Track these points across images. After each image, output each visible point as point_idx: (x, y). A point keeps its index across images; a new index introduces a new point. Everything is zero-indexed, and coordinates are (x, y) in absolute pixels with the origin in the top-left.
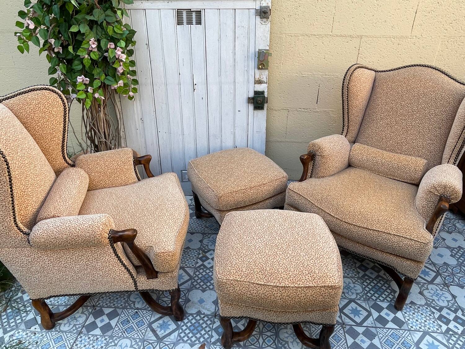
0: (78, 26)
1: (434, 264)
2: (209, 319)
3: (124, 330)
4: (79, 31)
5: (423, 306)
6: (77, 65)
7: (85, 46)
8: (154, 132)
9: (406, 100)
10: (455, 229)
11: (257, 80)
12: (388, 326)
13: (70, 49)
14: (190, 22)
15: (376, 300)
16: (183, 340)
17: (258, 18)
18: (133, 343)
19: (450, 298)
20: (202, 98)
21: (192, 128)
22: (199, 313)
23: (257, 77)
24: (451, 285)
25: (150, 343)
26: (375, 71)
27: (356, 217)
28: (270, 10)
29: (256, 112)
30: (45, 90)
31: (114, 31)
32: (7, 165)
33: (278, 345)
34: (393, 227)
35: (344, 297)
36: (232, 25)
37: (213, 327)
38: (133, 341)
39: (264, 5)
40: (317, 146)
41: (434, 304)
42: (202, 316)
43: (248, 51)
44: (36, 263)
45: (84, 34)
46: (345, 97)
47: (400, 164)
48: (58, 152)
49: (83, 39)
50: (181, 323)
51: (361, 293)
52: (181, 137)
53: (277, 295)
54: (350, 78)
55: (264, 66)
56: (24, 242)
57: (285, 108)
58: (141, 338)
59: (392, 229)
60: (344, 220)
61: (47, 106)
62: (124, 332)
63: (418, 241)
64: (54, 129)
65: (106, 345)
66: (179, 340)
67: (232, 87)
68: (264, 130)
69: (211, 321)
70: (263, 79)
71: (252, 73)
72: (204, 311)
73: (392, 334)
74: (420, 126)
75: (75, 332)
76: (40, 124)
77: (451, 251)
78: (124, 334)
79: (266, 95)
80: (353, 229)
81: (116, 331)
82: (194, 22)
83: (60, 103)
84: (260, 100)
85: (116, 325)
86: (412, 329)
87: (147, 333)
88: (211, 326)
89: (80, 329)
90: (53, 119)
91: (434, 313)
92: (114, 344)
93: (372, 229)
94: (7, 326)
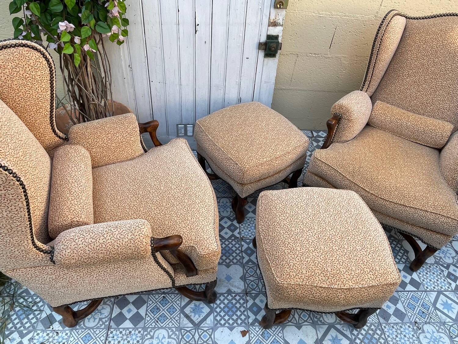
2: (241, 298)
3: (156, 319)
5: (433, 264)
6: (55, 5)
8: (146, 82)
9: (441, 57)
11: (271, 21)
12: (407, 289)
16: (221, 324)
18: (171, 333)
19: (454, 253)
20: (205, 42)
21: (191, 78)
22: (229, 292)
23: (272, 18)
24: (453, 240)
25: (187, 331)
26: (406, 17)
27: (392, 193)
29: (266, 60)
30: (22, 47)
32: (23, 188)
33: (314, 319)
34: (430, 204)
37: (247, 306)
38: (169, 331)
40: (344, 108)
41: (442, 262)
42: (233, 295)
44: (61, 279)
46: (376, 51)
47: (427, 128)
48: (46, 125)
50: (214, 305)
52: (178, 88)
53: (341, 297)
54: (386, 28)
55: (283, 5)
56: (46, 262)
57: (294, 53)
58: (177, 326)
59: (429, 206)
60: (380, 196)
61: (28, 69)
62: (157, 322)
63: (455, 219)
64: (40, 99)
65: (142, 339)
66: (217, 324)
67: (242, 29)
68: (273, 81)
69: (243, 300)
70: (279, 21)
71: (266, 12)
72: (234, 289)
73: (412, 297)
74: (451, 87)
75: (103, 327)
76: (21, 93)
78: (157, 324)
79: (280, 40)
80: (389, 206)
81: (148, 321)
83: (44, 64)
84: (273, 47)
85: (146, 315)
86: (428, 290)
87: (181, 320)
88: (245, 305)
89: (107, 323)
90: (38, 86)
91: (443, 271)
92: (150, 337)
93: (409, 206)
94: (22, 328)
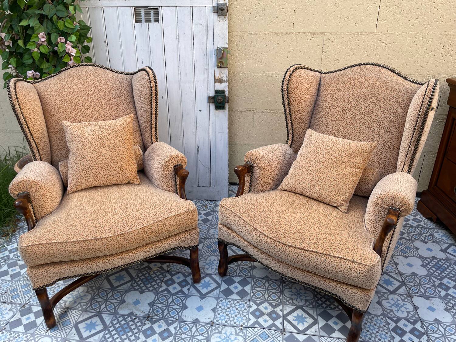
0: (28, 20)
1: (401, 274)
4: (29, 25)
5: (378, 316)
6: (28, 59)
7: (35, 40)
10: (433, 239)
11: (217, 78)
12: (334, 335)
13: (21, 42)
14: (148, 20)
15: (326, 307)
17: (216, 16)
19: (411, 308)
20: (163, 97)
22: (131, 314)
23: (217, 75)
24: (416, 296)
28: (227, 7)
29: (217, 112)
31: (65, 26)
35: (292, 303)
36: (189, 23)
37: (142, 329)
38: (54, 340)
39: (221, 2)
41: (391, 315)
42: (134, 318)
43: (207, 49)
45: (33, 28)
49: (33, 33)
51: (311, 300)
55: (223, 65)
57: (250, 110)
58: (63, 337)
66: (103, 341)
67: (192, 86)
68: (226, 131)
69: (141, 322)
70: (223, 78)
71: (211, 71)
72: (136, 312)
77: (423, 261)
79: (227, 94)
81: (39, 329)
82: (152, 19)
84: (220, 99)
85: (41, 324)
87: (71, 332)
88: (140, 328)
91: (389, 324)
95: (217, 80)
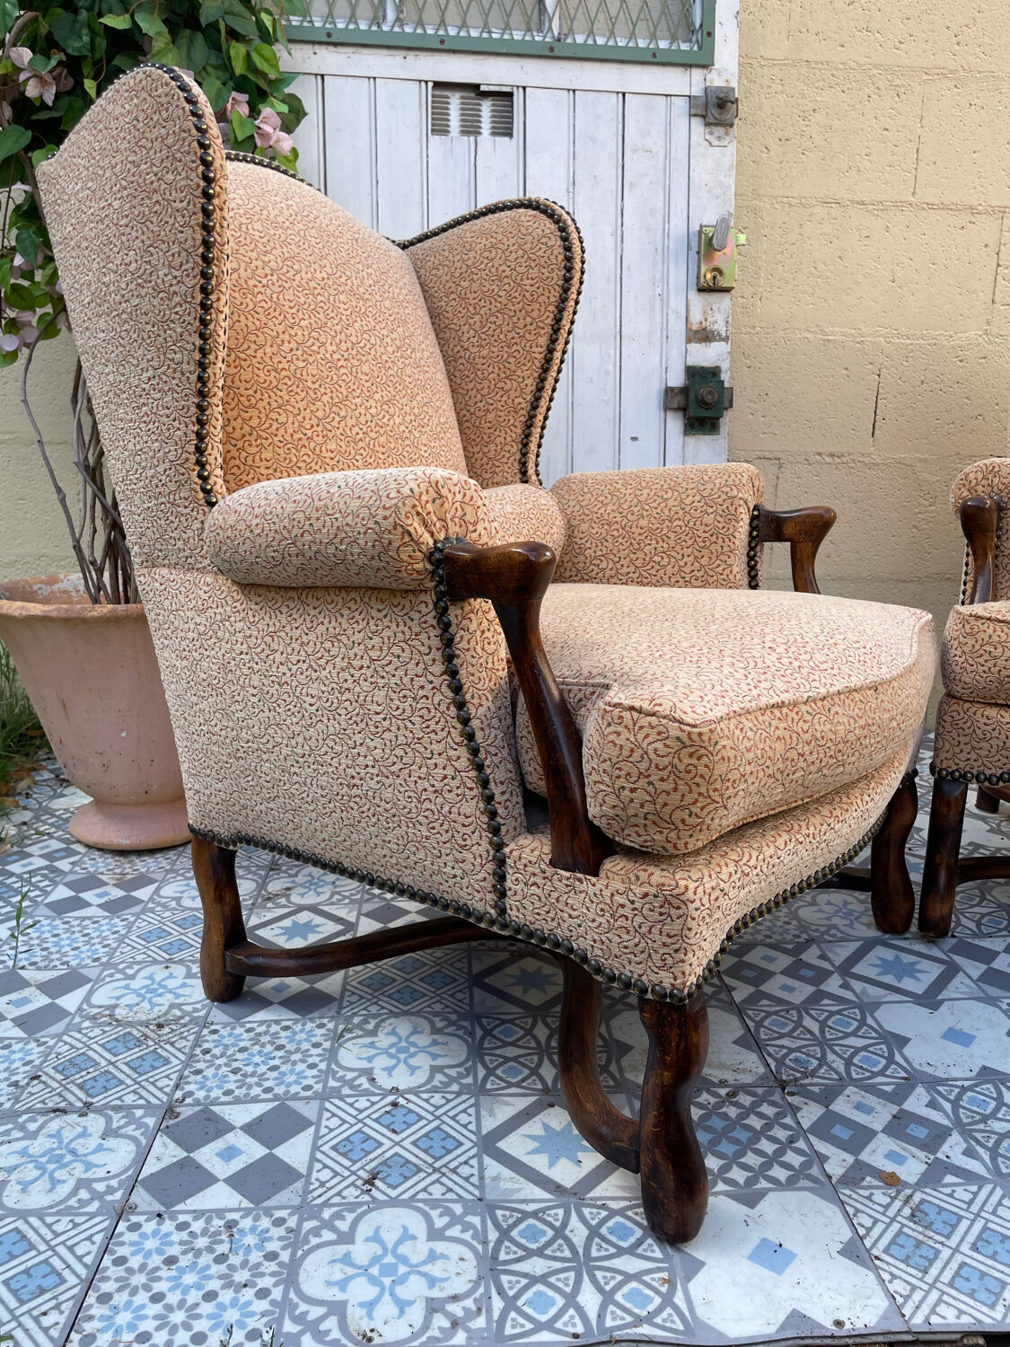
0: (129, 17)
2: (763, 1099)
3: (361, 1173)
11: (695, 327)
13: (89, 85)
14: (472, 127)
17: (697, 124)
18: (440, 1222)
22: (699, 1085)
23: (696, 317)
25: (526, 1214)
28: (736, 100)
29: (692, 441)
31: (252, 65)
36: (613, 146)
37: (797, 1123)
39: (716, 84)
43: (666, 233)
57: (767, 456)
58: (470, 1197)
62: (370, 1183)
65: (293, 1246)
67: (612, 352)
69: (773, 1104)
70: (715, 327)
71: (677, 303)
75: (91, 1209)
78: (370, 1189)
79: (726, 379)
81: (323, 1183)
82: (486, 127)
84: (710, 393)
85: (312, 1162)
87: (490, 1176)
88: (788, 1121)
89: (118, 1195)
92: (334, 1237)
95: (696, 332)
